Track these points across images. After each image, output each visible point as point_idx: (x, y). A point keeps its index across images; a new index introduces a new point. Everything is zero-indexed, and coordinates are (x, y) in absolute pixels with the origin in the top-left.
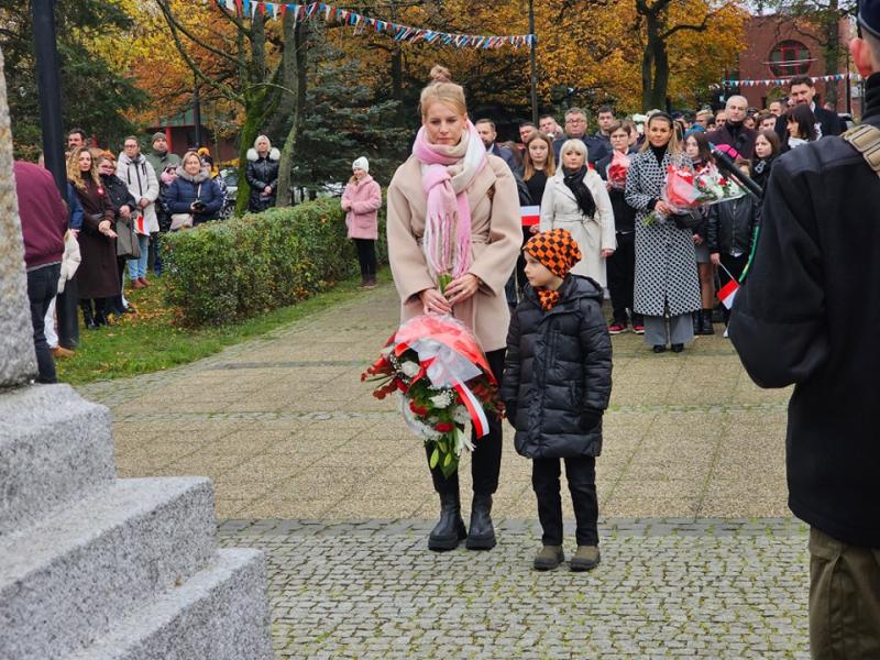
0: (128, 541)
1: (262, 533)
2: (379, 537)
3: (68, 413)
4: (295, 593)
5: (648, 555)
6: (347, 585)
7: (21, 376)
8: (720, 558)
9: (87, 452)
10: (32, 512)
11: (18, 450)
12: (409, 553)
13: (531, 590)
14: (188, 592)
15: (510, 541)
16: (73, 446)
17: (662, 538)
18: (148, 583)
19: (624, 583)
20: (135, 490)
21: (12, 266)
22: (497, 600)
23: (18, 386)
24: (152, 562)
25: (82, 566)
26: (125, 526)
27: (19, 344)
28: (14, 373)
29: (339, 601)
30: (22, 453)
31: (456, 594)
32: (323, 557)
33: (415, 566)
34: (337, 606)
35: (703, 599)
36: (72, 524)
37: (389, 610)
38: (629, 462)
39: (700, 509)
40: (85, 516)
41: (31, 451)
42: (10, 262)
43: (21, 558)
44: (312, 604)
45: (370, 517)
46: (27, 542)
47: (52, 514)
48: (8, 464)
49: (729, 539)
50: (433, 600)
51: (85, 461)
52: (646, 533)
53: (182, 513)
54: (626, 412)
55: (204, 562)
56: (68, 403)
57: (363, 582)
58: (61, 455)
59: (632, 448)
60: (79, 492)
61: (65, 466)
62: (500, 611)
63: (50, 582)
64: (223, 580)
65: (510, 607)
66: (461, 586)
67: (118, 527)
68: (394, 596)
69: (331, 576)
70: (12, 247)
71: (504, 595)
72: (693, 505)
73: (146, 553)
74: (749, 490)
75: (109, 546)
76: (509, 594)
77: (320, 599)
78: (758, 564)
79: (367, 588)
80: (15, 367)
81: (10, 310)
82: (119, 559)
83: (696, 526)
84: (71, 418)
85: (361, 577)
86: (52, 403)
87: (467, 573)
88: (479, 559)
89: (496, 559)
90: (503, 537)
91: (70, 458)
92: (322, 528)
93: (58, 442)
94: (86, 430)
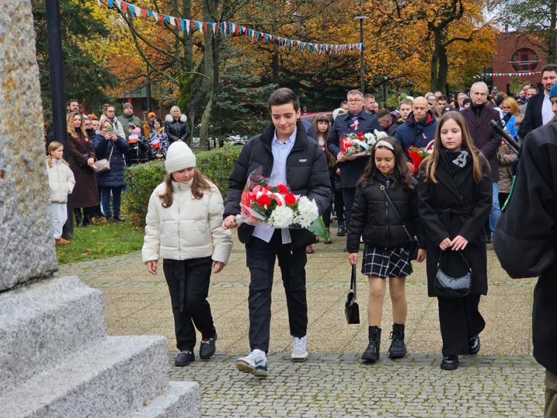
0: (114, 378)
3: (76, 295)
4: (210, 400)
5: (434, 378)
6: (243, 395)
7: (48, 271)
8: (479, 381)
9: (88, 320)
10: (54, 359)
11: (46, 320)
12: (282, 375)
13: (359, 400)
14: (152, 410)
15: (346, 368)
16: (80, 316)
18: (126, 404)
19: (419, 396)
20: (118, 344)
21: (43, 201)
22: (338, 406)
23: (45, 277)
24: (129, 391)
25: (86, 394)
26: (112, 368)
27: (46, 251)
28: (43, 269)
29: (238, 405)
30: (48, 321)
31: (312, 401)
32: (228, 376)
33: (286, 383)
34: (236, 409)
35: (469, 408)
36: (79, 367)
37: (269, 411)
38: (422, 318)
40: (87, 361)
41: (54, 320)
42: (41, 198)
43: (48, 390)
44: (220, 406)
46: (51, 379)
47: (66, 360)
48: (40, 329)
49: (484, 369)
50: (298, 405)
51: (87, 326)
52: (432, 365)
53: (148, 360)
55: (161, 391)
56: (77, 289)
57: (253, 393)
58: (73, 322)
59: (424, 309)
60: (83, 346)
61: (75, 330)
62: (340, 413)
63: (66, 405)
64: (173, 402)
65: (346, 411)
66: (315, 396)
67: (108, 370)
68: (273, 402)
69: (232, 389)
70: (43, 189)
71: (343, 403)
73: (125, 386)
74: (498, 338)
75: (103, 382)
76: (346, 402)
77: (225, 403)
78: (504, 386)
79: (255, 397)
80: (43, 265)
81: (41, 230)
82: (109, 390)
83: (464, 361)
84: (79, 298)
85: (252, 389)
86: (67, 289)
87: (319, 388)
88: (327, 379)
89: (337, 380)
90: (342, 365)
91: (78, 324)
92: (227, 357)
93: (71, 314)
94: (88, 306)
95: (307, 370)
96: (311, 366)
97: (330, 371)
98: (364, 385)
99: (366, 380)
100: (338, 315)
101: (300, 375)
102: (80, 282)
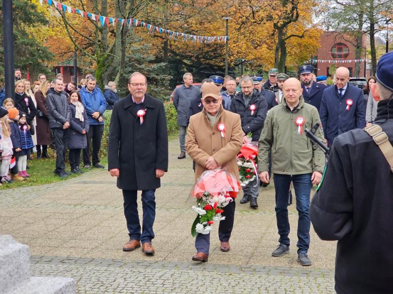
1: (96, 265)
2: (148, 270)
3: (10, 250)
5: (269, 284)
8: (300, 287)
9: (18, 268)
12: (161, 278)
15: (207, 274)
16: (12, 266)
17: (275, 276)
32: (123, 279)
33: (164, 285)
38: (262, 238)
39: (292, 263)
49: (305, 278)
51: (17, 272)
52: (268, 274)
54: (261, 214)
57: (140, 292)
58: (7, 270)
59: (263, 231)
61: (7, 276)
69: (125, 288)
72: (289, 261)
74: (314, 255)
78: (317, 291)
83: (290, 272)
84: (11, 252)
85: (140, 289)
87: (187, 289)
88: (193, 282)
89: (200, 283)
90: (204, 272)
91: (10, 272)
92: (123, 264)
93: (5, 265)
94: (18, 258)
95: (179, 275)
96: (182, 272)
97: (196, 276)
98: (219, 288)
99: (221, 284)
101: (174, 279)
102: (13, 239)
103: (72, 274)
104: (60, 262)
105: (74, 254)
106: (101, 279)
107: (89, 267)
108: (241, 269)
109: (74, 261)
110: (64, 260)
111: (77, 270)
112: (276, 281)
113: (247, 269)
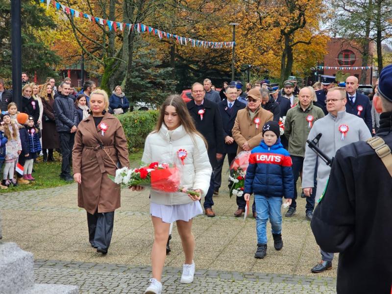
1: (99, 270)
3: (14, 258)
5: (271, 292)
9: (22, 276)
12: (165, 284)
15: (210, 281)
17: (278, 284)
32: (126, 284)
39: (295, 271)
45: (149, 265)
49: (307, 286)
51: (21, 280)
52: (271, 281)
58: (10, 278)
72: (293, 268)
83: (293, 279)
84: (16, 260)
86: (7, 253)
88: (196, 289)
89: (204, 290)
90: (207, 278)
91: (14, 279)
92: (126, 269)
93: (9, 272)
94: (22, 265)
97: (199, 283)
99: (224, 291)
100: (207, 240)
101: (177, 285)
102: (17, 247)
103: (76, 279)
104: (65, 266)
105: (78, 258)
106: (104, 284)
107: (92, 272)
108: (244, 276)
109: (78, 265)
110: (68, 264)
111: (81, 275)
112: (279, 288)
113: (250, 277)
